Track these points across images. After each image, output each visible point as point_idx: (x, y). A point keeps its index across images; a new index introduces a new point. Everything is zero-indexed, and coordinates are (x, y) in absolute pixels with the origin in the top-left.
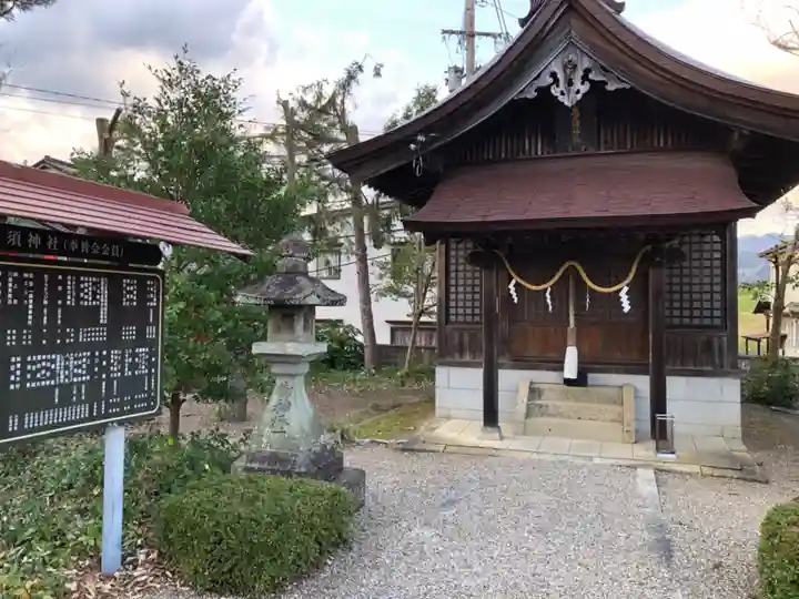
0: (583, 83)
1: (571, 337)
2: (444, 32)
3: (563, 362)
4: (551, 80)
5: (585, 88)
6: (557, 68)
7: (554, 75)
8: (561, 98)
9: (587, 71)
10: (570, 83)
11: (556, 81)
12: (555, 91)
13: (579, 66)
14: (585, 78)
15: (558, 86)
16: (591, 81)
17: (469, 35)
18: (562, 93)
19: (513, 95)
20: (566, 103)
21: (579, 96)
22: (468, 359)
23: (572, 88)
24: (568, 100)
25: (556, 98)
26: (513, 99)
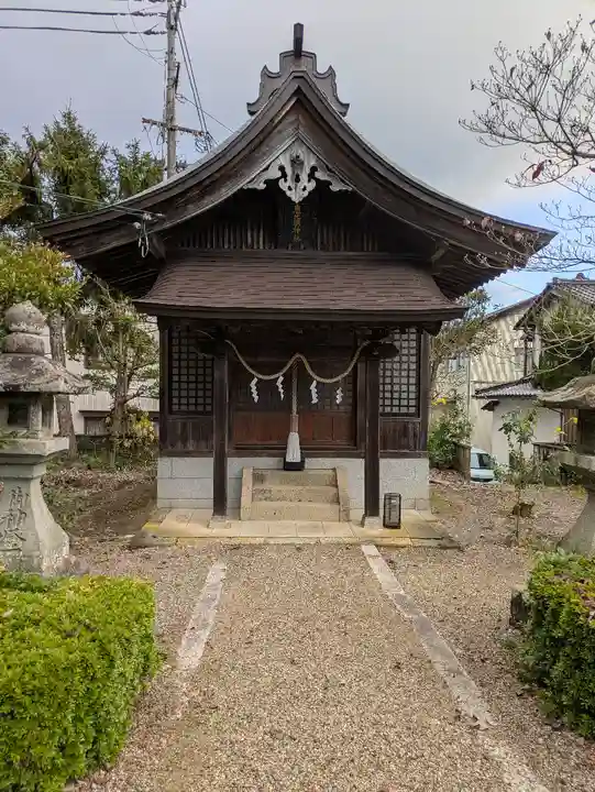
0: (309, 181)
1: (295, 425)
2: (145, 121)
3: (285, 449)
4: (279, 174)
5: (311, 186)
6: (285, 161)
7: (282, 169)
8: (288, 193)
9: (314, 169)
10: (297, 179)
11: (284, 175)
12: (283, 185)
13: (306, 163)
14: (311, 176)
15: (286, 181)
16: (317, 180)
17: (169, 129)
18: (290, 189)
19: (243, 184)
20: (294, 199)
21: (306, 194)
22: (191, 449)
23: (299, 184)
24: (296, 196)
25: (284, 192)
26: (242, 188)
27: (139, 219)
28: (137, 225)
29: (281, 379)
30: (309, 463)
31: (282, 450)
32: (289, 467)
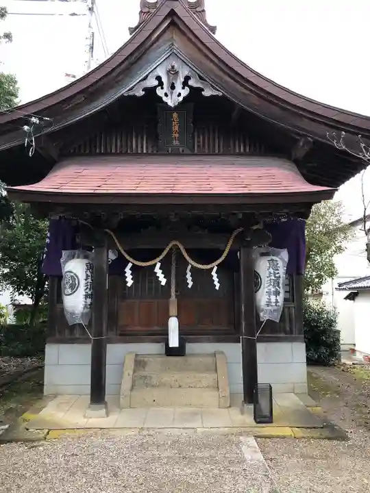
0: (183, 88)
1: (173, 309)
4: (156, 83)
5: (185, 92)
6: (161, 72)
7: (159, 78)
8: (165, 99)
9: (187, 78)
10: (173, 87)
11: (161, 84)
12: (160, 92)
13: (180, 72)
14: (185, 84)
15: (162, 88)
16: (191, 87)
18: (166, 95)
19: (123, 92)
20: (169, 104)
21: (181, 99)
22: (77, 336)
23: (174, 91)
24: (171, 101)
25: (161, 98)
26: (122, 95)
27: (28, 123)
28: (26, 128)
29: (159, 265)
30: (190, 347)
31: (163, 335)
32: (170, 352)
